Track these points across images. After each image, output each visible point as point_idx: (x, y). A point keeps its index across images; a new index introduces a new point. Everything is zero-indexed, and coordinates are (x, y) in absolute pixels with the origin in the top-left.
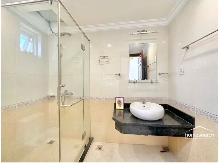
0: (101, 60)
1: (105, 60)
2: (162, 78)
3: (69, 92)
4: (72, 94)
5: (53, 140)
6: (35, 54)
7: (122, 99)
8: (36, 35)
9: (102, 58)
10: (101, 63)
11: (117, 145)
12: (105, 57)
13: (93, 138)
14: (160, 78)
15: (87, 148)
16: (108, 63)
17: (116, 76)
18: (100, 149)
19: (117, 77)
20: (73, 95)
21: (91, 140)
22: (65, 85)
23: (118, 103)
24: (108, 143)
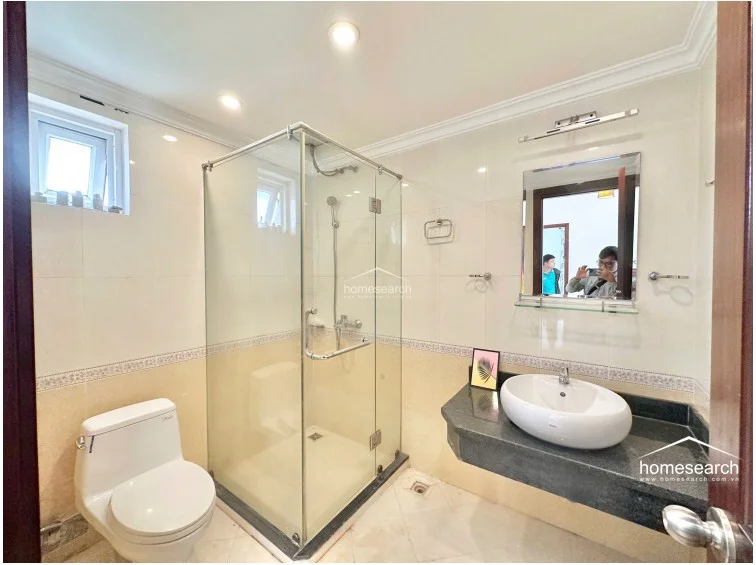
0: (431, 233)
1: (444, 231)
2: (665, 293)
3: (351, 319)
4: (358, 326)
5: (319, 432)
6: (285, 229)
7: (493, 359)
8: (287, 183)
9: (435, 224)
10: (431, 241)
11: (476, 500)
12: (444, 223)
13: (408, 458)
14: (657, 293)
15: (383, 476)
16: (450, 239)
17: (477, 281)
18: (420, 491)
19: (480, 283)
20: (362, 330)
21: (400, 459)
22: (316, 310)
23: (480, 368)
24: (447, 483)
